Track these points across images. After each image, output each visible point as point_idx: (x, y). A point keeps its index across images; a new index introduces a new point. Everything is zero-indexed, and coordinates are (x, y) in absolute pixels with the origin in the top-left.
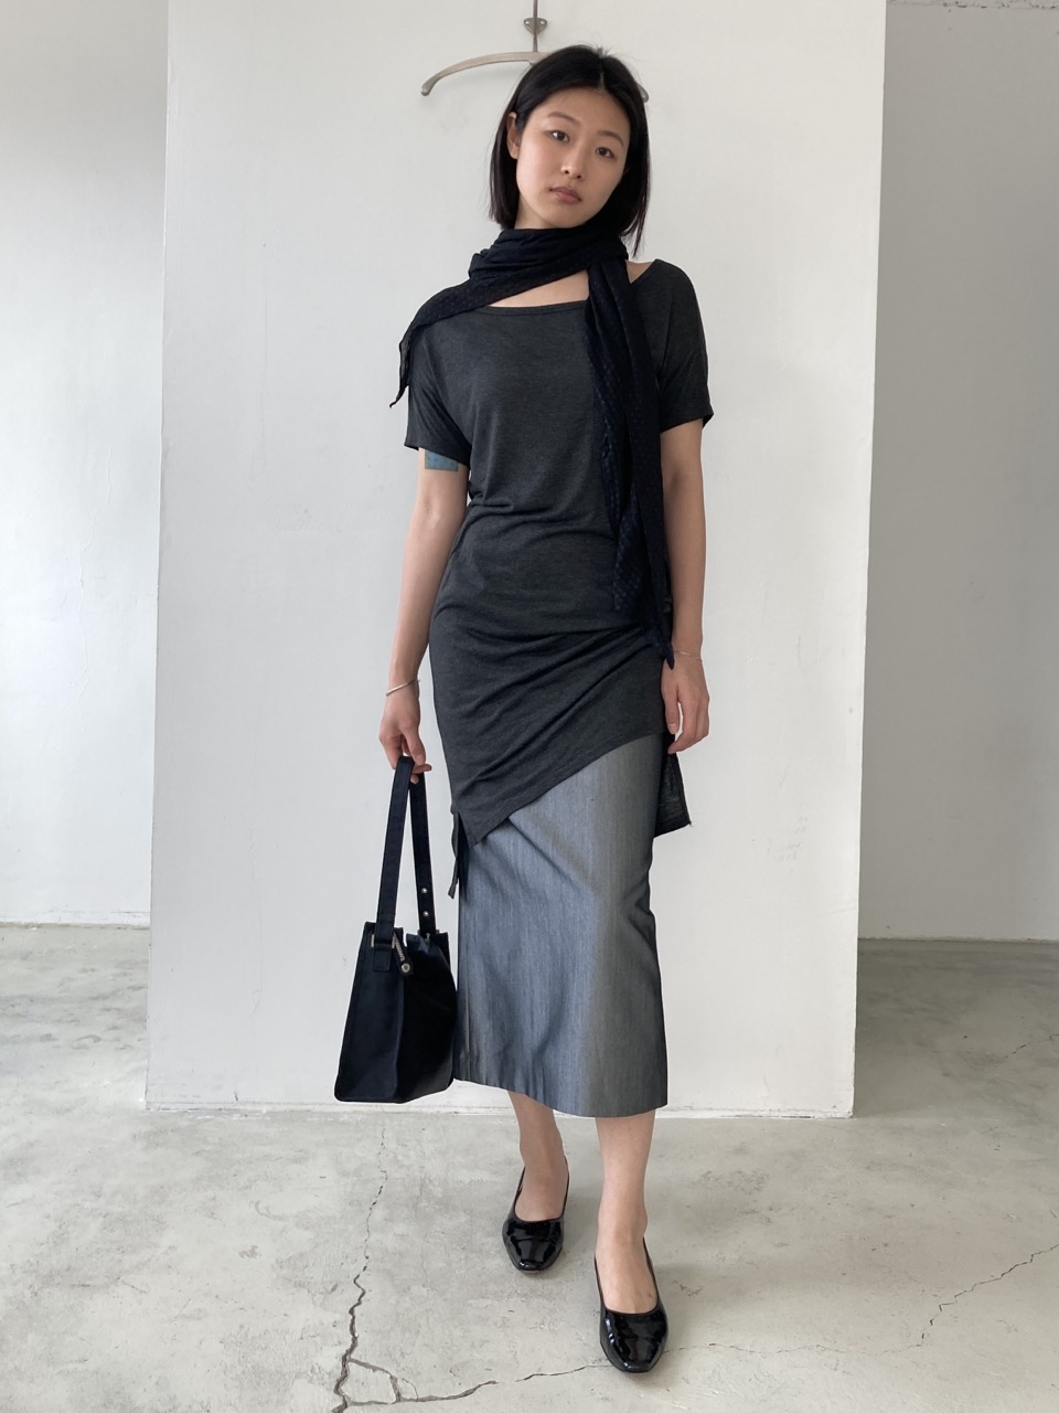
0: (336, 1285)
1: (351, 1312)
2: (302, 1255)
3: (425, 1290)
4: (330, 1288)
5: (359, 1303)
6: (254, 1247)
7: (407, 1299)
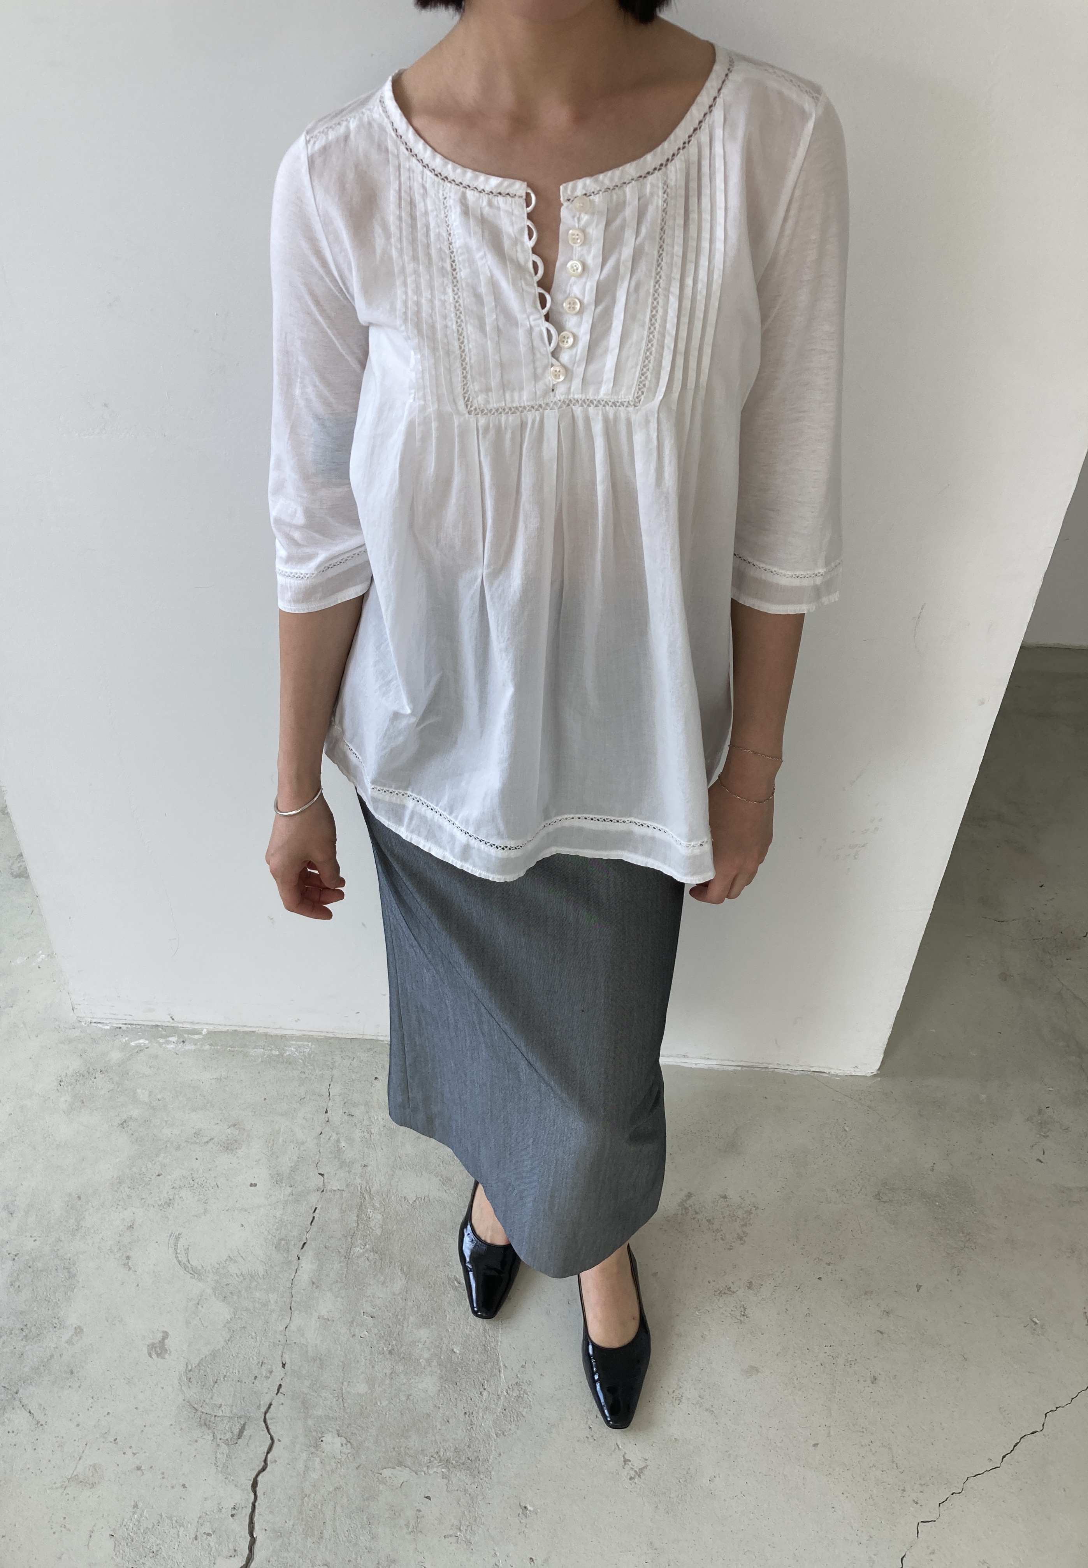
0: (244, 1424)
1: (254, 1485)
2: (214, 1354)
3: (338, 1441)
4: (236, 1431)
5: (263, 1469)
6: (166, 1335)
7: (318, 1460)
